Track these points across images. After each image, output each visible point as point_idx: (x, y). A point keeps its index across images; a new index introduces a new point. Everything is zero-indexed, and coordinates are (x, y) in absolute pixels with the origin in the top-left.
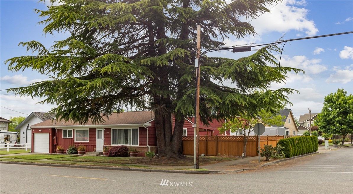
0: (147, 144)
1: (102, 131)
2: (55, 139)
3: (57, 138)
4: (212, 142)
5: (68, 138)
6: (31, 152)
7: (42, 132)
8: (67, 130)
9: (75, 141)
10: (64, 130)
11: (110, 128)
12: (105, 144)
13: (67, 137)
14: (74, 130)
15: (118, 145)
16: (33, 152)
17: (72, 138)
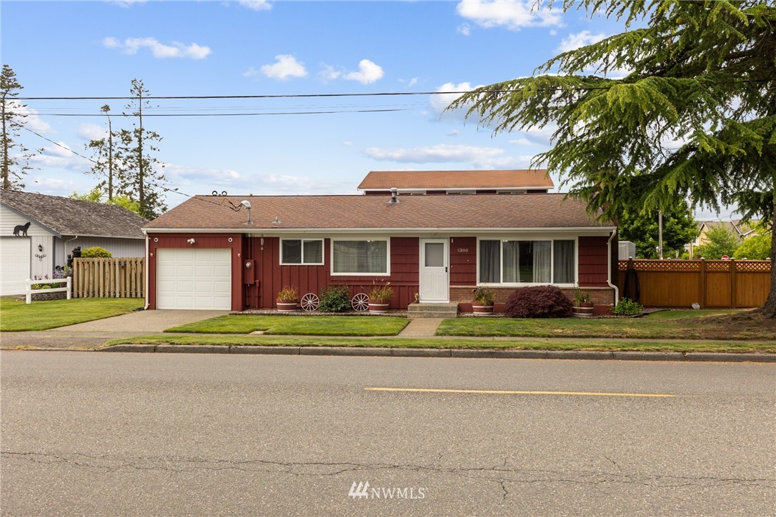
0: (609, 281)
1: (443, 244)
2: (250, 267)
3: (255, 264)
4: (718, 274)
5: (303, 264)
6: (147, 309)
7: (195, 246)
8: (300, 241)
9: (333, 274)
10: (284, 242)
11: (476, 238)
12: (451, 283)
13: (300, 262)
14: (327, 241)
15: (502, 284)
16: (154, 308)
17: (323, 264)
